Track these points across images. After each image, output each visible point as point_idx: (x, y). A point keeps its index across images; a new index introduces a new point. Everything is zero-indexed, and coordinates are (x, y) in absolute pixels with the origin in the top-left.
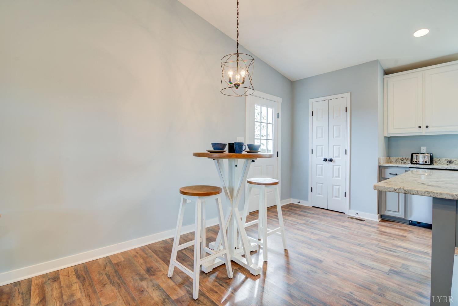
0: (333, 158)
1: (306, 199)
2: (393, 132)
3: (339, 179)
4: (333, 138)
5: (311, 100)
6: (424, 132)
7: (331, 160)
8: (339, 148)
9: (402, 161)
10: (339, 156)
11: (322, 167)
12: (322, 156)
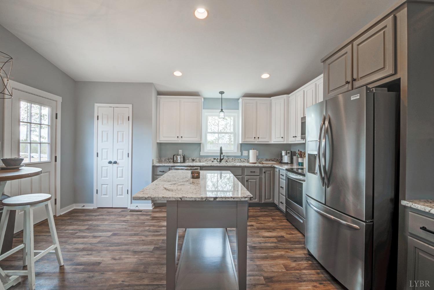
0: (117, 160)
1: (91, 201)
2: (163, 139)
3: (122, 178)
4: (118, 142)
5: (96, 105)
6: (180, 141)
7: (115, 163)
8: (123, 152)
9: (168, 160)
10: (123, 159)
11: (107, 169)
12: (107, 159)
